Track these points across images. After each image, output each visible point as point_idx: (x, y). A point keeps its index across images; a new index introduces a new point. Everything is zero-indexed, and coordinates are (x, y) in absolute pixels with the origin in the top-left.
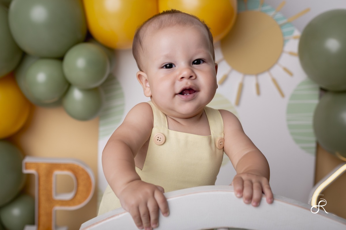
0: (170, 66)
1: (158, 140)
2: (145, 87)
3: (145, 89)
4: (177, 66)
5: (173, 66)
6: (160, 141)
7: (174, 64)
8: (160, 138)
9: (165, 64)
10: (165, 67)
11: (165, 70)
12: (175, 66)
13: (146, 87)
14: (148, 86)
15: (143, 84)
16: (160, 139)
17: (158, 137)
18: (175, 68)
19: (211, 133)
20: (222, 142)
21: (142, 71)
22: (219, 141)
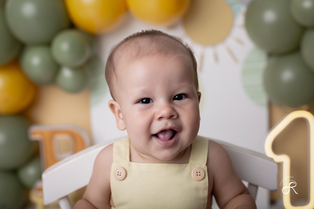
0: (147, 101)
1: (118, 175)
3: (118, 121)
4: (155, 102)
5: (151, 101)
6: (120, 175)
7: (151, 99)
8: (121, 173)
10: (141, 102)
11: (141, 106)
16: (119, 174)
17: (118, 172)
18: (152, 103)
19: (189, 162)
20: (199, 172)
21: (115, 100)
22: (195, 170)
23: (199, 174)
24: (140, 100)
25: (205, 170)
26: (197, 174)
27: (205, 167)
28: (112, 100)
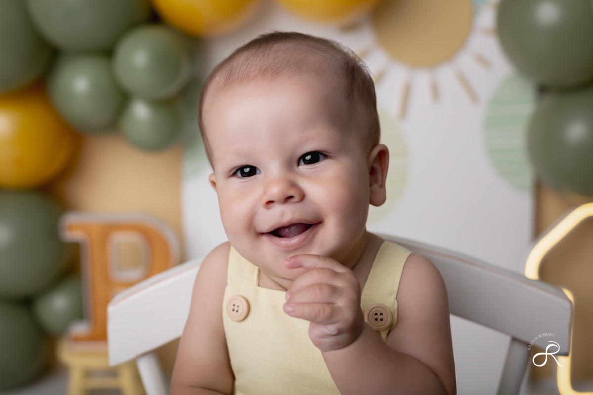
1: (233, 310)
4: (262, 172)
6: (237, 311)
18: (258, 176)
20: (381, 314)
22: (372, 310)
23: (379, 317)
24: (237, 168)
25: (392, 310)
26: (376, 317)
27: (394, 303)
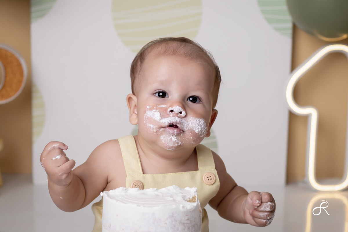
0: (163, 94)
2: (132, 113)
3: (132, 115)
4: (170, 97)
7: (167, 93)
9: (157, 91)
11: (156, 98)
12: (168, 97)
13: (134, 112)
14: (136, 113)
15: (131, 108)
19: (199, 169)
20: (210, 177)
21: (134, 93)
22: (205, 176)
23: (210, 178)
25: (215, 174)
26: (208, 179)
27: (215, 171)
28: (131, 94)
